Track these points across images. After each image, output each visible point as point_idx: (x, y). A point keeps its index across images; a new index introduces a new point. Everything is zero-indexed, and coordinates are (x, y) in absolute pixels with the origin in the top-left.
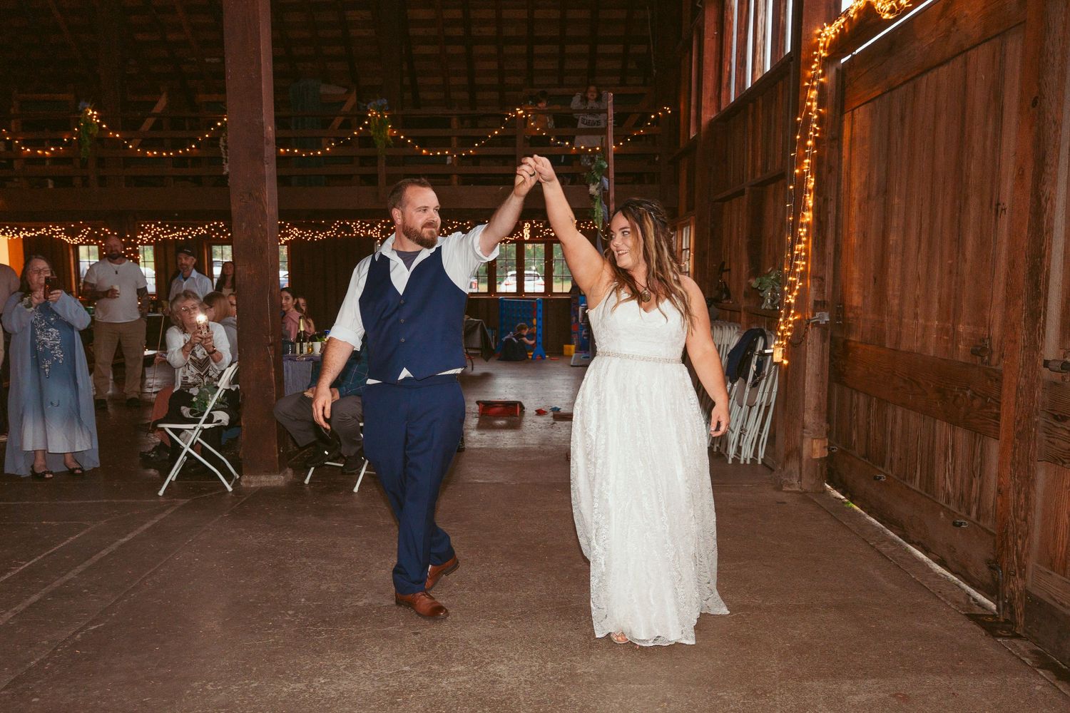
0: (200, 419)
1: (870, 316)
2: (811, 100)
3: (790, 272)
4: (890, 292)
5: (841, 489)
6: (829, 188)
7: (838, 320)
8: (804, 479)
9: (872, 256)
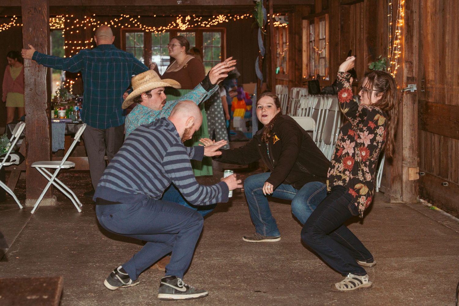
0: (3, 159)
1: (438, 85)
3: (391, 58)
4: (447, 71)
5: (428, 199)
6: (414, 4)
7: (423, 89)
8: (404, 195)
9: (438, 49)
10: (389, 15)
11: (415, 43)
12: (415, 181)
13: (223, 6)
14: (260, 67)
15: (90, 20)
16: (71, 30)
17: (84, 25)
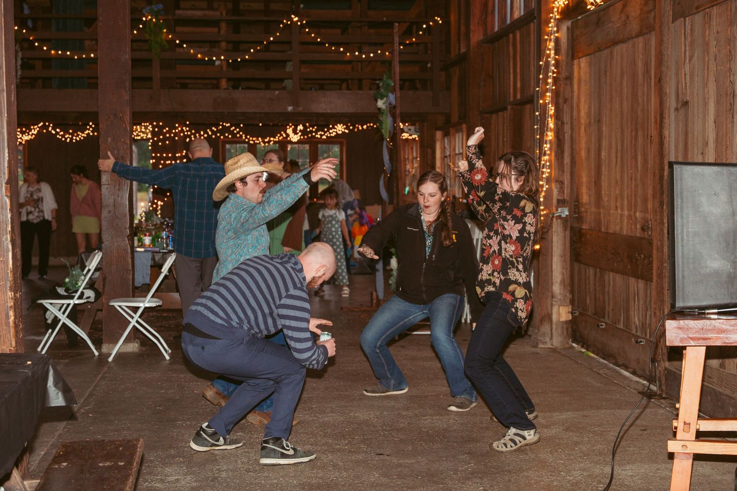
0: (74, 296)
1: (593, 209)
2: (550, 50)
4: (603, 192)
5: (581, 343)
6: (565, 115)
7: (576, 214)
8: (554, 338)
9: (593, 166)
10: (535, 127)
11: (567, 160)
12: (566, 322)
13: (342, 113)
14: (385, 186)
15: (182, 129)
16: (159, 140)
17: (176, 134)
